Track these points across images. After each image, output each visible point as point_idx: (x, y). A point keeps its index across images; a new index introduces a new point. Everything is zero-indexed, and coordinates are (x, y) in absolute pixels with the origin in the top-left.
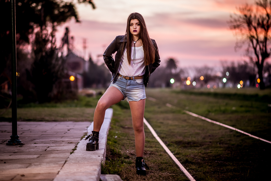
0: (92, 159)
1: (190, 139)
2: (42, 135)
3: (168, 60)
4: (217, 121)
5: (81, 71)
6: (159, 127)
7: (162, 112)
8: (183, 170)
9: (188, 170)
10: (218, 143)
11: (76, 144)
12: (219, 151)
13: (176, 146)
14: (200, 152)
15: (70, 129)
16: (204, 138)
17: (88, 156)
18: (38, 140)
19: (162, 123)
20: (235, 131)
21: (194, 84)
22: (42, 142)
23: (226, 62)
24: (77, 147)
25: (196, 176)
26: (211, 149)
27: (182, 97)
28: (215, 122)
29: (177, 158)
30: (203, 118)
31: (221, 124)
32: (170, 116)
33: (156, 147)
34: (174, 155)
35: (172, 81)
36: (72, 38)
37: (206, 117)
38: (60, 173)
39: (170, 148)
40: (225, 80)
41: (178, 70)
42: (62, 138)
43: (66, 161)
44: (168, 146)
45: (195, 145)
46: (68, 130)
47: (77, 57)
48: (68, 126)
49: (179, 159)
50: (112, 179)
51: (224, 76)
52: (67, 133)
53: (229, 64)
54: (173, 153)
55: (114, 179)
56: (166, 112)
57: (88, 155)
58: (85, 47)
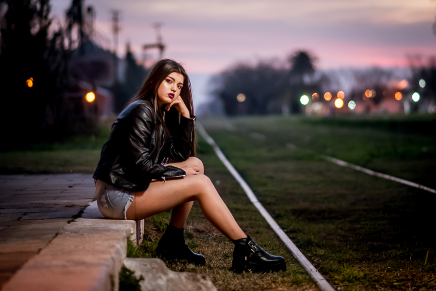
0: (109, 230)
1: (324, 206)
2: (15, 195)
3: (295, 55)
4: (385, 172)
5: (110, 82)
6: (264, 185)
7: (275, 159)
8: (298, 256)
9: (309, 258)
10: (381, 212)
11: (82, 208)
12: (379, 225)
13: (293, 218)
14: (341, 229)
15: (75, 185)
16: (354, 204)
17: (101, 226)
18: (5, 204)
19: (271, 178)
20: (419, 189)
21: (352, 105)
22: (13, 207)
23: (418, 57)
24: (83, 212)
25: (323, 267)
26: (363, 223)
27: (323, 130)
28: (380, 175)
29: (292, 238)
30: (358, 168)
31: (393, 178)
32: (291, 165)
33: (250, 219)
34: (286, 233)
35: (304, 100)
36: (90, 10)
37: (364, 166)
38: (42, 252)
39: (280, 222)
40: (416, 97)
41: (317, 77)
42: (54, 199)
43: (57, 234)
44: (276, 218)
45: (333, 215)
46: (70, 187)
47: (101, 50)
48: (72, 181)
49: (296, 240)
50: (145, 265)
51: (415, 88)
52: (67, 191)
53: (425, 62)
54: (285, 230)
55: (151, 265)
56: (284, 158)
57: (103, 224)
58: (116, 30)
